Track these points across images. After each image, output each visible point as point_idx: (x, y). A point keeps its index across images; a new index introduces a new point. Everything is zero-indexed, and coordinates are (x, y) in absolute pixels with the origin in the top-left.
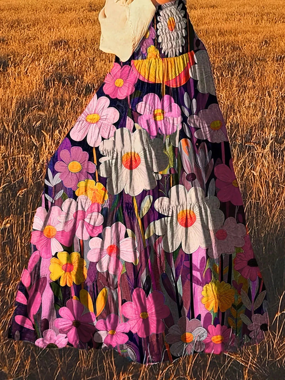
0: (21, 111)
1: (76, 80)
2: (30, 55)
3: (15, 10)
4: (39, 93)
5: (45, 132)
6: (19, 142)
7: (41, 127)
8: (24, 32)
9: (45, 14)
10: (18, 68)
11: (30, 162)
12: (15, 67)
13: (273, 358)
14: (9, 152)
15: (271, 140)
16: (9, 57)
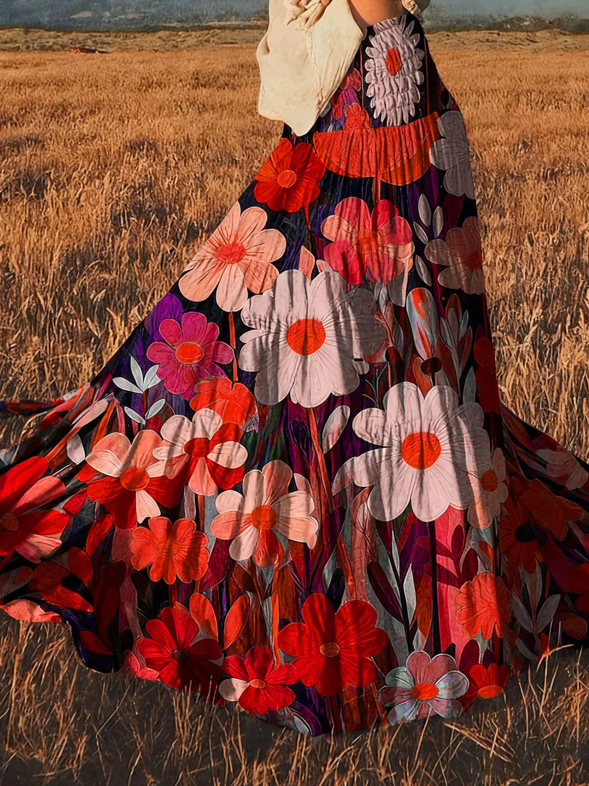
0: (69, 271)
1: (170, 213)
2: (85, 168)
3: (58, 85)
4: (102, 238)
5: (113, 311)
6: (66, 330)
7: (106, 301)
8: (75, 126)
9: (113, 93)
10: (64, 192)
11: (85, 366)
12: (57, 191)
13: (538, 735)
14: (46, 348)
15: (533, 326)
16: (47, 172)
